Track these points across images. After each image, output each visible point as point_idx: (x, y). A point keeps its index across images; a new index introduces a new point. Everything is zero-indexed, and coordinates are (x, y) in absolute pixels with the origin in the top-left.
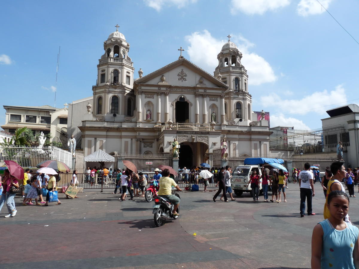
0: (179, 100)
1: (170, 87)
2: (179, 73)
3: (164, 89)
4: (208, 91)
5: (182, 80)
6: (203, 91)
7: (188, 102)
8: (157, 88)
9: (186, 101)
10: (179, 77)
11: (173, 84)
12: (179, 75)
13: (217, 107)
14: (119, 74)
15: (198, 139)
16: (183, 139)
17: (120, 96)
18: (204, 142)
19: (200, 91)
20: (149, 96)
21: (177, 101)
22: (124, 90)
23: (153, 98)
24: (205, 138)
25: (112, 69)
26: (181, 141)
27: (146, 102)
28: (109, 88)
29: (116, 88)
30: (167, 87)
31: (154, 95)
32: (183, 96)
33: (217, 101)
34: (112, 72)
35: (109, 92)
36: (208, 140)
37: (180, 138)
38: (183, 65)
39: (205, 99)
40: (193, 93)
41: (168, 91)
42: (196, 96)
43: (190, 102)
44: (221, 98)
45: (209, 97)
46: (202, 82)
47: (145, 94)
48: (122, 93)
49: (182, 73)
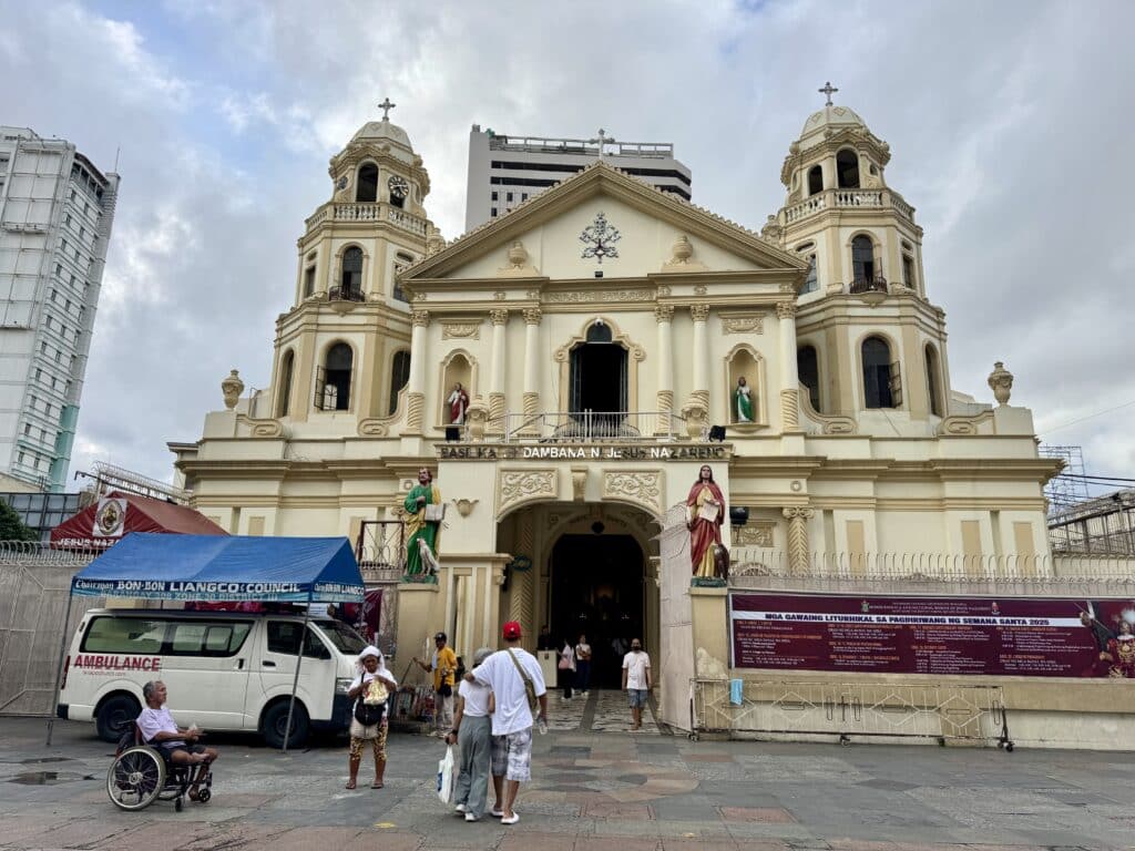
0: (585, 340)
1: (545, 286)
2: (588, 229)
3: (521, 295)
4: (712, 290)
5: (600, 256)
6: (689, 291)
7: (626, 345)
8: (489, 296)
9: (614, 339)
10: (588, 246)
11: (556, 273)
12: (585, 237)
13: (760, 358)
14: (365, 261)
15: (607, 482)
16: (530, 487)
17: (360, 343)
18: (641, 501)
19: (677, 291)
20: (461, 329)
21: (575, 341)
22: (374, 320)
23: (477, 337)
24: (643, 479)
25: (338, 245)
26: (521, 495)
27: (447, 354)
28: (318, 314)
29: (345, 313)
30: (531, 289)
31: (482, 322)
32: (604, 319)
33: (760, 331)
34: (337, 256)
35: (318, 328)
36: (657, 487)
37: (514, 481)
38: (602, 194)
39: (700, 324)
40: (648, 306)
41: (536, 305)
42: (658, 314)
43: (633, 346)
44: (778, 318)
45: (719, 315)
46: (685, 256)
47: (445, 324)
48: (367, 328)
49: (601, 225)
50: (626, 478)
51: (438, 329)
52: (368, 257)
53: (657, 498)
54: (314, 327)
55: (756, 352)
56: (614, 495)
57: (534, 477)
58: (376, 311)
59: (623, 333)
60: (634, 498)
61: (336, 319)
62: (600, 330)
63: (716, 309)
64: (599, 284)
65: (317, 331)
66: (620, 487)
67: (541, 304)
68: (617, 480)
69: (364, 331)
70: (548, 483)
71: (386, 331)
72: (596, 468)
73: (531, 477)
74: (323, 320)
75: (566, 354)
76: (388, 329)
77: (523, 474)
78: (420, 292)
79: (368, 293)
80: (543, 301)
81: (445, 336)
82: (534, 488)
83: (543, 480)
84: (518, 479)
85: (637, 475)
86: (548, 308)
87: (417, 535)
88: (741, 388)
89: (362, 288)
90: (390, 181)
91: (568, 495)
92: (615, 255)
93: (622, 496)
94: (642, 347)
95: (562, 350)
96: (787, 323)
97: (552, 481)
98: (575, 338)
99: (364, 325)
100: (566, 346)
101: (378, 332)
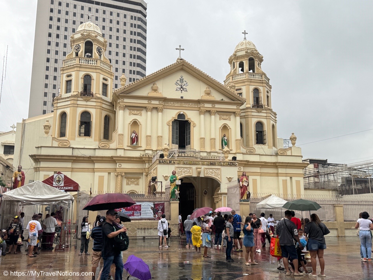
0: (177, 119)
1: (165, 100)
3: (157, 102)
4: (217, 106)
5: (181, 91)
6: (210, 105)
7: (190, 121)
8: (146, 102)
9: (186, 119)
10: (178, 87)
12: (177, 84)
13: (230, 128)
14: (92, 81)
15: (206, 171)
16: (184, 172)
17: (93, 111)
18: (215, 177)
19: (207, 105)
20: (135, 112)
22: (99, 104)
23: (141, 115)
24: (215, 171)
25: (82, 74)
26: (182, 175)
27: (131, 121)
28: (78, 100)
29: (87, 101)
30: (160, 101)
31: (142, 110)
32: (183, 112)
33: (230, 120)
34: (82, 78)
35: (78, 106)
36: (219, 173)
37: (180, 171)
38: (182, 69)
39: (213, 117)
40: (197, 109)
41: (162, 106)
42: (201, 113)
43: (192, 122)
44: (235, 116)
45: (218, 114)
46: (208, 94)
47: (130, 110)
48: (96, 107)
49: (182, 80)
50: (211, 170)
51: (127, 111)
52: (93, 79)
53: (219, 176)
54: (76, 105)
55: (229, 126)
56: (208, 175)
57: (186, 169)
59: (189, 117)
60: (213, 176)
61: (84, 103)
63: (219, 112)
64: (182, 100)
66: (209, 173)
68: (208, 171)
69: (95, 108)
70: (190, 171)
72: (203, 167)
73: (185, 169)
74: (79, 102)
76: (103, 107)
77: (182, 169)
79: (94, 93)
80: (164, 105)
81: (130, 114)
82: (186, 173)
83: (188, 171)
85: (214, 170)
86: (166, 107)
88: (224, 138)
89: (92, 91)
90: (97, 49)
91: (195, 175)
93: (210, 175)
94: (195, 122)
95: (170, 122)
96: (238, 119)
97: (191, 171)
98: (174, 118)
99: (95, 106)
100: (171, 120)
101: (100, 109)
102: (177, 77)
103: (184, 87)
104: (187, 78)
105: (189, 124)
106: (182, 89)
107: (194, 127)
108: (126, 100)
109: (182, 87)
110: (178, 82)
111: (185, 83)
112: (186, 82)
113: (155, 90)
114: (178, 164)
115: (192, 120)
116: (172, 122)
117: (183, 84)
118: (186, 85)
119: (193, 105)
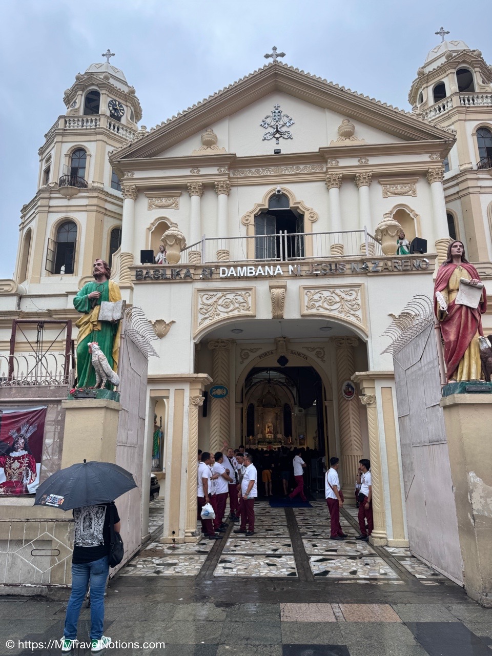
0: (267, 207)
1: (232, 162)
2: (266, 118)
3: (214, 170)
4: (373, 161)
5: (277, 139)
7: (301, 209)
8: (187, 172)
9: (291, 205)
10: (267, 131)
11: (242, 152)
12: (264, 125)
13: (416, 215)
14: (88, 158)
15: (306, 298)
16: (227, 306)
17: (82, 220)
18: (342, 316)
19: (343, 162)
20: (164, 201)
21: (259, 208)
22: (95, 201)
23: (177, 207)
24: (343, 295)
25: (67, 148)
26: (218, 315)
27: (152, 222)
28: (50, 198)
29: (70, 197)
30: (221, 166)
31: (180, 195)
32: (283, 189)
33: (414, 194)
34: (66, 155)
35: (49, 210)
36: (359, 302)
37: (210, 302)
38: (277, 90)
39: (364, 189)
40: (321, 177)
41: (225, 178)
42: (329, 182)
43: (308, 210)
44: (429, 183)
45: (379, 183)
46: (348, 135)
47: (150, 197)
48: (89, 208)
49: (278, 113)
50: (326, 294)
51: (144, 202)
52: (90, 155)
53: (359, 313)
54: (47, 209)
55: (412, 211)
56: (314, 311)
57: (231, 296)
58: (95, 194)
59: (298, 200)
60: (335, 314)
61: (65, 202)
62: (278, 198)
63: (378, 177)
64: (278, 159)
65: (49, 212)
66: (320, 303)
67: (229, 178)
68: (316, 297)
69: (86, 211)
70: (246, 302)
71: (104, 211)
72: (294, 286)
73: (228, 296)
74: (53, 203)
75: (252, 220)
76: (106, 209)
77: (220, 294)
78: (129, 171)
79: (90, 182)
80: (232, 175)
81: (150, 207)
82: (231, 308)
83: (240, 299)
84: (214, 299)
85: (337, 291)
86: (235, 182)
87: (90, 338)
89: (86, 179)
90: (110, 103)
91: (265, 313)
92: (290, 138)
93: (322, 311)
94: (315, 210)
95: (248, 216)
96: (437, 186)
97: (250, 300)
98: (259, 205)
99: (86, 206)
100: (251, 213)
101: (97, 211)
102: (265, 110)
103: (284, 129)
104: (289, 107)
105: (301, 217)
106: (278, 135)
107: (313, 222)
108: (138, 175)
109: (277, 131)
110: (268, 121)
111: (285, 120)
112: (287, 117)
113: (209, 144)
114: (203, 279)
115: (307, 205)
116: (255, 216)
117: (281, 123)
118: (288, 124)
119: (309, 168)
